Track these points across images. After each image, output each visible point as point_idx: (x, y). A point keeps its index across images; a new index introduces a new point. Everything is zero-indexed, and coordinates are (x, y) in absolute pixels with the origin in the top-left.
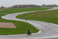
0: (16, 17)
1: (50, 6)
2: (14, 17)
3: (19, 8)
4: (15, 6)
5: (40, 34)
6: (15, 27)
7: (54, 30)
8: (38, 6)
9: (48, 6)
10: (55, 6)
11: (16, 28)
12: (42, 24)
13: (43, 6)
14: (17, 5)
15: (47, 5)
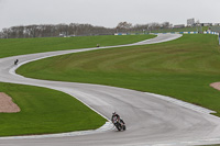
0: (17, 72)
1: (145, 27)
2: (12, 71)
3: (27, 36)
4: (14, 28)
5: (109, 132)
6: (14, 109)
7: (161, 119)
8: (101, 30)
9: (139, 28)
10: (165, 28)
11: (19, 110)
12: (114, 96)
13: (122, 28)
14: (22, 28)
15: (133, 25)
